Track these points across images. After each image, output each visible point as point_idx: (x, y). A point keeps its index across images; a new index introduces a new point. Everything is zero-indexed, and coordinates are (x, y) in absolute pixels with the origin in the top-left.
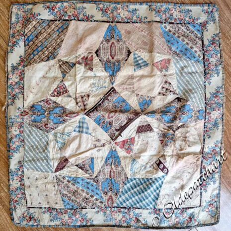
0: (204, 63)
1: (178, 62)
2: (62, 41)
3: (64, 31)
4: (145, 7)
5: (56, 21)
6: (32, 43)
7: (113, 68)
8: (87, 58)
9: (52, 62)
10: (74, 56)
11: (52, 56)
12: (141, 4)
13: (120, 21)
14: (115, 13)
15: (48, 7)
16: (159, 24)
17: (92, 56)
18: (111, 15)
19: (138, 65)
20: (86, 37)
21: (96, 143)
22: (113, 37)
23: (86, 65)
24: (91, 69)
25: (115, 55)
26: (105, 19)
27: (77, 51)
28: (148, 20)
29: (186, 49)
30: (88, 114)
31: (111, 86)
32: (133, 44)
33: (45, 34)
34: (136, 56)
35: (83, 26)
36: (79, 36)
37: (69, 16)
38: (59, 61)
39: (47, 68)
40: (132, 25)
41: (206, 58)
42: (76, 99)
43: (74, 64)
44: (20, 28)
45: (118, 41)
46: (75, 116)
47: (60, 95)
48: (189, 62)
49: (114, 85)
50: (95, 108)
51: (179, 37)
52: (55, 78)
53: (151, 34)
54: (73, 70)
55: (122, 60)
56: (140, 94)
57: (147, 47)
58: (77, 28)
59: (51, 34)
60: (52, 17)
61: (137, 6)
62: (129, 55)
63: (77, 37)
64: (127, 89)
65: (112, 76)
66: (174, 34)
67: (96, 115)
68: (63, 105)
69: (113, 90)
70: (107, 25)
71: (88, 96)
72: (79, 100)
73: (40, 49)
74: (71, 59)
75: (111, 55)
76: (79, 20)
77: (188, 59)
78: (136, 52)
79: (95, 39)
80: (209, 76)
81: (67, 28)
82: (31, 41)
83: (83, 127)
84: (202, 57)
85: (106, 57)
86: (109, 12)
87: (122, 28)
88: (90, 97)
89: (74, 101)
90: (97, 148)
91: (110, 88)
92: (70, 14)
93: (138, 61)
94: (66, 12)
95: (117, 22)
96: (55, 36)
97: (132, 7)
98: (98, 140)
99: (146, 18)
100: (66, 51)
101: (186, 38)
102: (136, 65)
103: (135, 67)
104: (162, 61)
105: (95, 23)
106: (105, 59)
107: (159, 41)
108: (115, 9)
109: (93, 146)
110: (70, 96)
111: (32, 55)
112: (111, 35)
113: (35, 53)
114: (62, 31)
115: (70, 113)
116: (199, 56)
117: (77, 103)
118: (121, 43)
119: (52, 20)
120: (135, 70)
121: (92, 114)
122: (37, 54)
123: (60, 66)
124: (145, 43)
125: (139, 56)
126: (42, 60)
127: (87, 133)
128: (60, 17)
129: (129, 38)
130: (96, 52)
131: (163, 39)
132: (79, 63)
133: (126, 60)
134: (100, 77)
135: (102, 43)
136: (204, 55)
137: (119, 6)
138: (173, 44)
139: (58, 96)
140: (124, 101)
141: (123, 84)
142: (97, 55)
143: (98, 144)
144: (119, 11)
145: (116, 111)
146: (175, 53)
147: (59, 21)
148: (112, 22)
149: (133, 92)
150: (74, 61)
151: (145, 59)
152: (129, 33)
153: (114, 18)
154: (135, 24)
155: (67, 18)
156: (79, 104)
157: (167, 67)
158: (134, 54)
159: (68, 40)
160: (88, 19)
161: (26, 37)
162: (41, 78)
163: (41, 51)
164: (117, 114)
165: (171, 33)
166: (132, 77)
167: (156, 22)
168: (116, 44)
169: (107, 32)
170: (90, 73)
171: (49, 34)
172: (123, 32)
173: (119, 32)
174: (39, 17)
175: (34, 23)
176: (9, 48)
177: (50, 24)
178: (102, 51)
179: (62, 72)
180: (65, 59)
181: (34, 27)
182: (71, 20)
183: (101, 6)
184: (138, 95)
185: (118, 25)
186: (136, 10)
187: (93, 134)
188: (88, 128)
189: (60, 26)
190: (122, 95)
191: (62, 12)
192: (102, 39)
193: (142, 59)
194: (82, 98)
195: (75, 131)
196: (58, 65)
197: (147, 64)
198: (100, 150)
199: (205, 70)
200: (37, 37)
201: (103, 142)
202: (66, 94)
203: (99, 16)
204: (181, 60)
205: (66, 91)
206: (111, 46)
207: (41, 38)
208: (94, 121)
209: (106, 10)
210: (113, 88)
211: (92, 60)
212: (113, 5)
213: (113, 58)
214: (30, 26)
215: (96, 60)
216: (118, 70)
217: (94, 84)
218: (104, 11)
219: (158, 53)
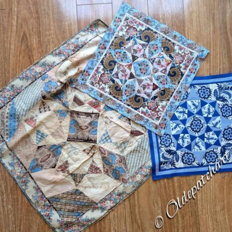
0: (13, 99)
1: (22, 115)
2: (63, 193)
3: (57, 197)
4: (4, 161)
5: (54, 207)
6: (79, 211)
7: (56, 150)
8: (62, 170)
9: (81, 189)
10: (67, 179)
11: (77, 192)
12: (3, 164)
13: (24, 168)
14: (22, 175)
15: (49, 218)
16: (8, 143)
17: (58, 168)
18: (24, 177)
19: (43, 136)
20: (49, 181)
21: (108, 123)
22: (37, 165)
23: (67, 167)
24: (67, 161)
25: (47, 155)
26: (30, 179)
27: (62, 180)
28: (10, 152)
29: (11, 116)
30: (95, 142)
31: (67, 142)
32: (32, 149)
33: (68, 207)
34: (38, 142)
35: (45, 189)
36: (52, 185)
37: (45, 202)
38: (77, 185)
39: (87, 189)
40: (21, 160)
41: (8, 101)
42: (92, 156)
43: (72, 174)
44: (76, 226)
45: (37, 160)
46: (102, 148)
47: (97, 168)
48: (18, 108)
49: (65, 141)
50: (88, 140)
51: (7, 126)
52: (89, 179)
53: (18, 144)
54: (75, 173)
55: (47, 148)
56: (59, 121)
57: (27, 140)
58: (49, 191)
59: (64, 204)
60: (54, 212)
61: (7, 165)
62: (41, 147)
63: (54, 186)
64: (62, 132)
65: (61, 146)
66: (7, 130)
67: (91, 136)
68: (101, 161)
69: (69, 139)
70: (32, 174)
71: (84, 150)
72: (91, 154)
73: (79, 203)
74: (70, 179)
75: (49, 157)
76: (43, 194)
77: (17, 110)
78: (35, 143)
79: (46, 174)
80: (18, 91)
81: (53, 197)
82: (78, 212)
83: (106, 138)
84: (10, 103)
85: (52, 160)
86: (24, 179)
87: (28, 164)
88: (84, 149)
89: (94, 157)
90: (111, 120)
91: (69, 142)
92: (43, 202)
93: (40, 139)
94: (44, 206)
95: (26, 169)
96: (64, 201)
97: (10, 168)
98: (106, 123)
99: (10, 154)
100: (68, 186)
101: (4, 121)
102: (43, 137)
103: (45, 137)
104: (29, 125)
105: (37, 182)
106: (54, 159)
107: (19, 136)
108: (19, 177)
109: (112, 123)
110: (93, 161)
111: (86, 204)
112: (37, 167)
113: (83, 204)
114: (58, 198)
115: (102, 153)
116: (10, 105)
117: (94, 153)
118: (37, 157)
119: (56, 210)
120: (47, 136)
121: (93, 139)
122: (83, 202)
123: (79, 182)
124: (26, 143)
125: (37, 140)
126: (84, 196)
127: (107, 133)
128: (50, 206)
129: (30, 155)
130: (54, 167)
131: (15, 134)
132: (68, 172)
133: (45, 146)
134: (67, 153)
135: (46, 169)
136: (7, 103)
137: (15, 177)
138: (14, 126)
139: (99, 168)
140: (70, 128)
141: (61, 136)
142: (55, 165)
143: (108, 121)
144: (19, 174)
145: (80, 127)
146: (18, 121)
147: (52, 206)
148: (28, 172)
149: (61, 126)
150: (70, 176)
151: (35, 135)
152: (27, 157)
153: (25, 174)
154: (19, 158)
155: (47, 202)
156: (93, 152)
157: (31, 119)
158: (38, 144)
159: (60, 190)
160: (38, 189)
161: (78, 217)
162: (96, 188)
163: (79, 201)
164: (81, 125)
165: (8, 132)
166: (53, 134)
167: (7, 146)
168: (40, 160)
169: (37, 171)
170: (70, 161)
171: (65, 205)
172: (30, 161)
173: (31, 164)
174: (60, 219)
175: (65, 219)
176: (93, 222)
177: (59, 209)
178: (51, 164)
179: (82, 178)
180: (73, 183)
181: (68, 217)
182: (47, 198)
183: (24, 187)
184: (61, 122)
185: (27, 168)
186: (10, 164)
187: (105, 129)
188: (104, 135)
189: (55, 202)
190: (68, 132)
191: (46, 209)
192: (44, 171)
193: (37, 137)
194: (88, 153)
195: (111, 142)
196: (80, 184)
197: (38, 131)
198: (111, 118)
199: (16, 95)
200: (73, 211)
201: (105, 119)
202: (94, 164)
203: (31, 184)
204: (20, 114)
205: (92, 166)
206: (44, 161)
207: (72, 208)
208: (96, 134)
209: (24, 183)
210: (67, 140)
211: (61, 167)
212: (18, 181)
213: (50, 155)
214: (69, 220)
215: (59, 164)
216: (55, 145)
217: (75, 153)
218: (25, 183)
219: (26, 130)
